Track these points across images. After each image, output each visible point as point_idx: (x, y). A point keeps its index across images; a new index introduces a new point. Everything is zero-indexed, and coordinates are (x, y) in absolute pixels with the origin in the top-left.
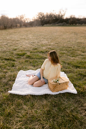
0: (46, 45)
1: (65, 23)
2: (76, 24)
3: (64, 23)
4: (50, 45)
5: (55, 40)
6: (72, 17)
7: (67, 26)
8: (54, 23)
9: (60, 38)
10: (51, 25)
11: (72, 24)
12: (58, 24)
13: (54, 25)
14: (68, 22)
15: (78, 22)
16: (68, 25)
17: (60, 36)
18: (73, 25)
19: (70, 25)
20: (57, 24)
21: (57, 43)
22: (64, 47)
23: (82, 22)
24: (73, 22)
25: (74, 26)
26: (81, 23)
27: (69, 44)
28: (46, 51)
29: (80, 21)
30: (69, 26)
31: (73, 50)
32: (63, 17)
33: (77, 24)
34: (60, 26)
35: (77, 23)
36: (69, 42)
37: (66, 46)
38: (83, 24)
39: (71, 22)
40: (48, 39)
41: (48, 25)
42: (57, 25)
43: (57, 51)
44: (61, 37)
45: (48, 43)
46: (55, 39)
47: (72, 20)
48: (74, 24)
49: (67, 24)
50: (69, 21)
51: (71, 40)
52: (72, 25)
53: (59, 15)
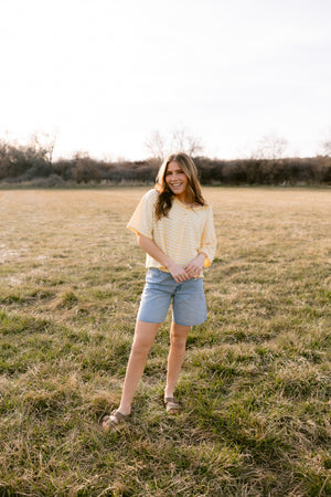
0: (20, 267)
1: (60, 178)
2: (99, 179)
3: (55, 176)
4: (35, 267)
5: (47, 244)
6: (82, 157)
7: (68, 188)
8: (15, 175)
9: (63, 234)
10: (4, 183)
11: (86, 182)
12: (30, 179)
13: (14, 185)
14: (71, 174)
15: (104, 174)
16: (69, 183)
17: (59, 224)
18: (89, 184)
19: (79, 182)
20: (25, 180)
21: (61, 257)
22: (98, 268)
23: (117, 173)
24: (86, 173)
25: (94, 187)
26: (115, 179)
27: (109, 253)
28: (31, 292)
29: (111, 171)
30: (74, 187)
31: (136, 277)
32: (48, 155)
33: (104, 182)
34: (40, 186)
35: (103, 179)
36: (107, 249)
37: (104, 265)
38: (123, 182)
39: (79, 172)
40: (15, 242)
42: (27, 183)
43: (76, 288)
44: (63, 230)
45: (25, 259)
46: (45, 241)
47: (81, 167)
48: (92, 182)
49: (66, 179)
50: (73, 169)
51: (108, 239)
52: (83, 184)
53: (30, 149)
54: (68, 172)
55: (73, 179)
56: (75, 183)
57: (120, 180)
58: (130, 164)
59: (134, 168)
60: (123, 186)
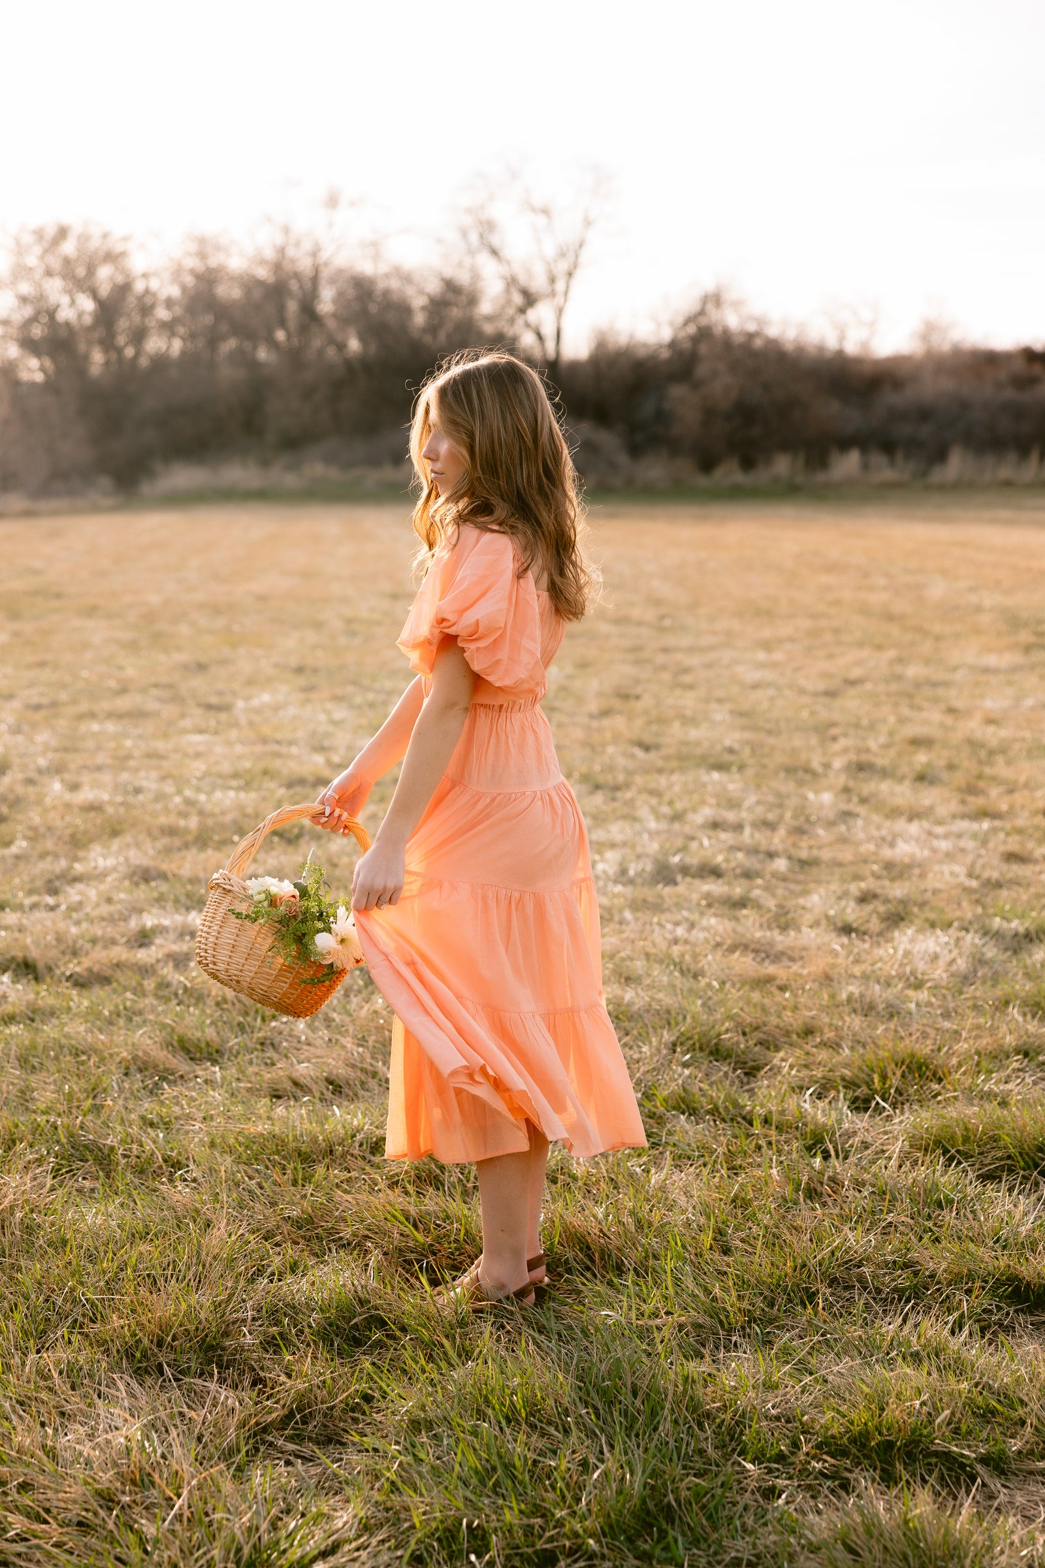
2: (818, 449)
6: (731, 324)
10: (317, 469)
11: (748, 464)
14: (662, 417)
15: (851, 418)
16: (652, 470)
18: (762, 476)
19: (707, 464)
23: (924, 414)
24: (745, 412)
25: (788, 491)
26: (913, 447)
29: (890, 398)
32: (542, 314)
33: (848, 464)
35: (845, 444)
38: (956, 464)
39: (709, 413)
41: (237, 473)
47: (720, 384)
48: (782, 465)
49: (635, 450)
50: (677, 392)
52: (729, 473)
53: (451, 286)
54: (648, 408)
55: (674, 448)
56: (685, 466)
57: (940, 455)
58: (990, 359)
59: (1023, 382)
60: (961, 489)
